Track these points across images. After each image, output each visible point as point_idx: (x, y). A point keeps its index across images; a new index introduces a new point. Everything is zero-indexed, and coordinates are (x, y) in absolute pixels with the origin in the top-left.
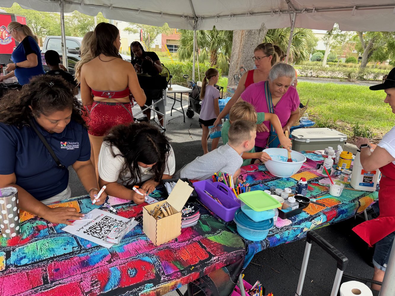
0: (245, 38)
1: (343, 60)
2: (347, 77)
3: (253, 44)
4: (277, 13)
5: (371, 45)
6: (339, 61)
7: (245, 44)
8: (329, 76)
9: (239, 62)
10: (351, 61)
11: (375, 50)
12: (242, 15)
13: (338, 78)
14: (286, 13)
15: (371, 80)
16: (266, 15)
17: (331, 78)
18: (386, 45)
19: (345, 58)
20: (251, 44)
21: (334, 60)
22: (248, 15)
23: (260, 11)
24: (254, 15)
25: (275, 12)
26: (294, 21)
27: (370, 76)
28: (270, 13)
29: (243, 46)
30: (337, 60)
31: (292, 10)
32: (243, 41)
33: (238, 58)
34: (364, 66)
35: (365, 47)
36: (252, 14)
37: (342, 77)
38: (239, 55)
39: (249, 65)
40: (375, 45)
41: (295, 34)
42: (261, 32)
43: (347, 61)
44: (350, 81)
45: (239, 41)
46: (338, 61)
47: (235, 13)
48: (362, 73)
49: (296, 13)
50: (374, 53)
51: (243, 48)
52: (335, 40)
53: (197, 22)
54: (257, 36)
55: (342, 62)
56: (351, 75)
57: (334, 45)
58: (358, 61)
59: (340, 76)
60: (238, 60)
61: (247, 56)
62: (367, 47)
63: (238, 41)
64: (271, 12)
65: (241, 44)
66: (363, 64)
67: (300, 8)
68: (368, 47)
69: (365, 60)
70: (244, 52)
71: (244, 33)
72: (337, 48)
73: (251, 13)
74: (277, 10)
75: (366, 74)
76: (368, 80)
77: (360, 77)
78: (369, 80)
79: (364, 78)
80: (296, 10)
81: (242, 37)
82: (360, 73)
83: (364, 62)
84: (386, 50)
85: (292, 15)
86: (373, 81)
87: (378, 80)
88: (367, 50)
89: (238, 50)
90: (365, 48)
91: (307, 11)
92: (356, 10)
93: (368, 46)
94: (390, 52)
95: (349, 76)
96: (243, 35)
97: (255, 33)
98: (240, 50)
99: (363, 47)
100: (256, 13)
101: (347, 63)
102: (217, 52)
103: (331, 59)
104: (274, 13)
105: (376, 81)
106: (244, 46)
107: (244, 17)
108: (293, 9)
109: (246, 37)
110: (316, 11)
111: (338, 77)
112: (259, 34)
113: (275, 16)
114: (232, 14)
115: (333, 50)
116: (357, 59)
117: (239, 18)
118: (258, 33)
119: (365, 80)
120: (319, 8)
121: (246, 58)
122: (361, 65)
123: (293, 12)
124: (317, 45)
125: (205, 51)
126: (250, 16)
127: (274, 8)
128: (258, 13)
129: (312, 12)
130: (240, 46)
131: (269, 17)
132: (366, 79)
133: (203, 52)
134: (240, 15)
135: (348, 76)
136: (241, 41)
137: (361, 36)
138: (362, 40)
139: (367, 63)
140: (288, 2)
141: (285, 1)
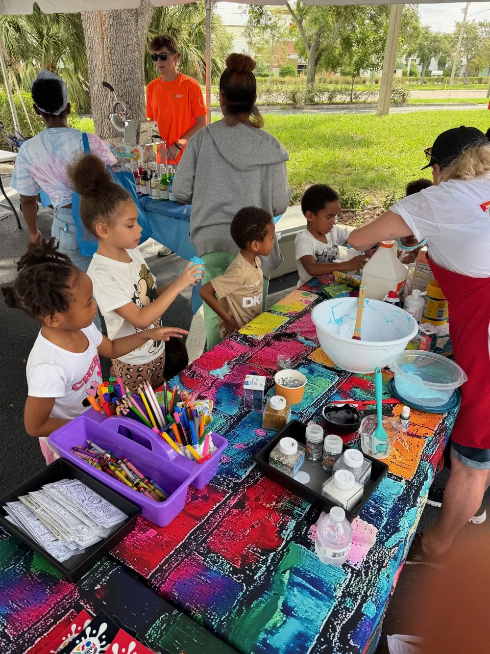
0: (109, 31)
1: (276, 72)
2: (291, 102)
3: (128, 45)
5: (318, 43)
6: (270, 75)
7: (113, 45)
8: (264, 102)
10: (287, 73)
11: (323, 50)
13: (278, 104)
15: (325, 104)
17: (268, 105)
18: (338, 41)
19: (279, 69)
20: (125, 44)
21: (263, 73)
27: (323, 97)
29: (109, 50)
30: (266, 72)
32: (107, 38)
33: (105, 76)
34: (312, 80)
35: (309, 46)
37: (283, 102)
38: (105, 69)
39: (130, 89)
40: (324, 43)
41: (197, 27)
42: (139, 19)
43: (283, 74)
44: (296, 108)
45: (98, 38)
46: (268, 74)
48: (311, 92)
50: (323, 57)
51: (110, 55)
52: (260, 38)
54: (133, 26)
55: (276, 75)
56: (296, 97)
57: (259, 45)
58: (297, 72)
59: (280, 101)
61: (122, 71)
62: (312, 45)
63: (97, 40)
65: (105, 46)
66: (310, 77)
68: (314, 46)
69: (312, 70)
70: (115, 62)
71: (105, 21)
72: (264, 51)
75: (317, 95)
76: (321, 105)
77: (310, 99)
78: (323, 104)
79: (316, 101)
81: (103, 30)
82: (309, 92)
83: (310, 73)
84: (340, 51)
86: (328, 104)
87: (334, 102)
88: (312, 54)
89: (100, 60)
90: (309, 49)
93: (313, 43)
94: (346, 54)
95: (294, 98)
96: (104, 25)
97: (127, 20)
98: (106, 59)
99: (306, 46)
101: (283, 77)
102: (57, 67)
103: (258, 72)
105: (333, 104)
106: (112, 50)
109: (112, 29)
111: (278, 102)
112: (137, 22)
115: (258, 55)
116: (296, 70)
118: (133, 19)
119: (317, 104)
121: (121, 77)
122: (308, 78)
124: (233, 47)
125: (30, 67)
130: (104, 50)
132: (318, 101)
133: (27, 68)
135: (292, 100)
136: (103, 39)
137: (301, 27)
138: (303, 34)
139: (315, 74)
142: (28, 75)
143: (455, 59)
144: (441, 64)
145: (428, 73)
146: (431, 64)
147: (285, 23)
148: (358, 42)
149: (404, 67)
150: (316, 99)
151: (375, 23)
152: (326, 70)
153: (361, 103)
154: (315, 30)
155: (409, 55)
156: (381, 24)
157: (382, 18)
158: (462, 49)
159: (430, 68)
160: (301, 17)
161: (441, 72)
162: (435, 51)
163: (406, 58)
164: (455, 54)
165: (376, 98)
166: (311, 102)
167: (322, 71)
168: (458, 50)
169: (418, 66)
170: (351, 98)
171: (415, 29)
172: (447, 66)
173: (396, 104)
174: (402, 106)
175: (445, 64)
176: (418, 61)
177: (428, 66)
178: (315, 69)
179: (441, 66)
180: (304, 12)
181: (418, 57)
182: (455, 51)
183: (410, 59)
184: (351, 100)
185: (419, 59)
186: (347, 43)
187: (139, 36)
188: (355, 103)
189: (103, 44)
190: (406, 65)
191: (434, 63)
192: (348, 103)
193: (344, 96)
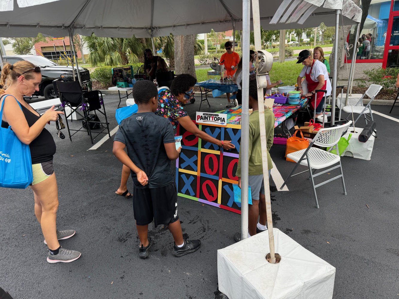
6: (216, 48)
7: (185, 43)
9: (183, 57)
14: (228, 22)
16: (213, 23)
19: (220, 45)
22: (200, 24)
23: (210, 21)
25: (221, 22)
26: (234, 27)
28: (217, 22)
29: (184, 45)
30: (213, 47)
31: (232, 20)
32: (184, 41)
33: (182, 54)
36: (203, 23)
38: (182, 52)
45: (180, 41)
47: (189, 24)
49: (235, 22)
53: (152, 31)
67: (237, 18)
70: (186, 49)
74: (223, 20)
80: (235, 20)
85: (233, 23)
89: (180, 49)
96: (183, 37)
98: (183, 48)
103: (210, 47)
107: (197, 26)
113: (221, 24)
114: (187, 24)
115: (209, 39)
121: (187, 54)
127: (220, 19)
128: (207, 23)
130: (182, 45)
131: (216, 24)
134: (193, 25)
136: (182, 41)
140: (231, 16)
141: (228, 15)
142: (117, 57)
143: (316, 32)
145: (301, 41)
146: (303, 36)
149: (288, 38)
155: (290, 32)
158: (319, 27)
159: (302, 38)
161: (309, 40)
162: (304, 29)
163: (289, 34)
169: (295, 38)
172: (312, 36)
173: (287, 57)
174: (290, 58)
175: (310, 35)
176: (295, 35)
179: (308, 36)
181: (295, 33)
183: (291, 34)
185: (296, 34)
187: (193, 40)
190: (289, 38)
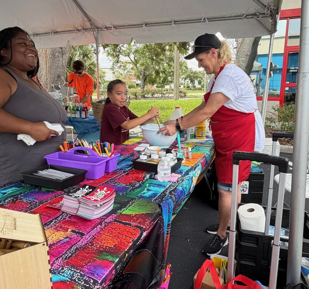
0: (49, 60)
2: (135, 97)
3: (58, 66)
4: (80, 31)
5: (144, 73)
7: (51, 66)
9: (48, 82)
10: (132, 87)
11: (147, 76)
12: (45, 35)
14: (88, 31)
15: (150, 97)
16: (70, 33)
18: (154, 72)
20: (57, 66)
22: (52, 34)
23: (64, 29)
24: (58, 33)
25: (79, 30)
26: (97, 38)
27: (149, 95)
28: (74, 32)
31: (93, 28)
32: (48, 63)
33: (47, 79)
35: (141, 74)
36: (56, 33)
38: (47, 76)
40: (147, 73)
41: (89, 65)
44: (137, 99)
47: (38, 33)
49: (98, 31)
50: (147, 79)
51: (49, 70)
54: (61, 59)
56: (137, 95)
60: (47, 81)
63: (43, 64)
64: (74, 30)
65: (47, 66)
66: (142, 87)
67: (100, 26)
70: (52, 73)
71: (48, 56)
73: (54, 32)
74: (80, 28)
75: (146, 94)
77: (143, 95)
78: (149, 97)
80: (97, 28)
81: (46, 60)
82: (142, 92)
83: (142, 85)
84: (155, 76)
85: (95, 32)
86: (151, 97)
88: (142, 76)
89: (45, 72)
90: (141, 75)
91: (107, 29)
92: (145, 26)
94: (157, 77)
95: (136, 95)
96: (47, 58)
97: (58, 56)
98: (47, 72)
99: (140, 74)
100: (60, 32)
104: (77, 31)
105: (154, 97)
106: (50, 68)
107: (48, 36)
108: (95, 27)
109: (51, 59)
110: (114, 28)
112: (63, 57)
113: (79, 34)
114: (34, 33)
116: (136, 86)
117: (43, 37)
118: (61, 56)
119: (147, 98)
120: (116, 26)
121: (54, 79)
123: (94, 30)
124: (105, 76)
126: (54, 35)
127: (76, 26)
128: (61, 32)
129: (111, 29)
130: (46, 68)
131: (74, 35)
132: (147, 97)
134: (43, 35)
136: (47, 63)
137: (137, 67)
138: (138, 70)
139: (144, 86)
140: (90, 20)
141: (86, 19)
143: (205, 81)
144: (200, 83)
145: (194, 87)
146: (195, 83)
147: (129, 67)
148: (162, 72)
150: (146, 96)
151: (169, 65)
152: (150, 84)
153: (166, 97)
154: (143, 68)
155: (185, 79)
156: (171, 66)
157: (171, 63)
158: (207, 77)
159: (195, 85)
160: (137, 63)
161: (200, 86)
162: (196, 78)
163: (184, 81)
164: (205, 79)
165: (173, 95)
166: (144, 97)
167: (147, 85)
168: (205, 77)
169: (190, 84)
170: (162, 95)
171: (186, 67)
172: (202, 84)
173: (182, 97)
174: (184, 98)
175: (201, 83)
176: (189, 81)
177: (194, 84)
178: (145, 84)
179: (200, 84)
180: (137, 61)
181: (189, 80)
182: (204, 78)
183: (186, 81)
184: (162, 96)
185: (190, 81)
186: (157, 73)
187: (64, 63)
188: (164, 97)
189: (46, 65)
190: (185, 84)
191: (196, 82)
192: (160, 97)
193: (158, 94)
